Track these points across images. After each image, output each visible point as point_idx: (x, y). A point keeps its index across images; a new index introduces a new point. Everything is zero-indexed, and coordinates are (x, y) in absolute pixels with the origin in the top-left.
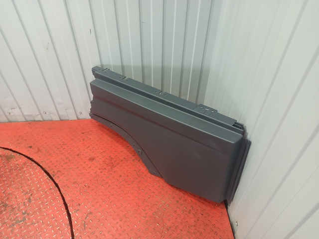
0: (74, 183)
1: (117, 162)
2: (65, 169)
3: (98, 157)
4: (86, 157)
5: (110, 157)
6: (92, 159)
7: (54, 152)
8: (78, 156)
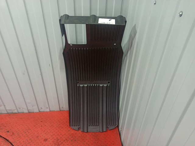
1: (61, 142)
3: (50, 138)
4: (42, 138)
5: (57, 138)
6: (46, 140)
7: (23, 135)
8: (37, 137)
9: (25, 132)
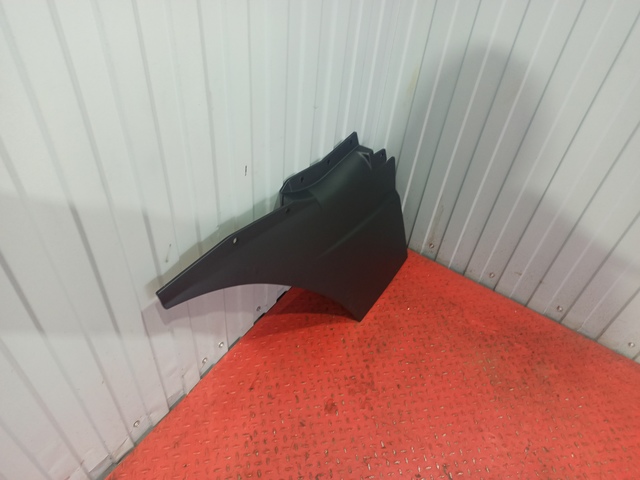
0: (365, 462)
1: (365, 375)
2: (319, 464)
3: (332, 395)
4: (319, 414)
5: (346, 379)
6: (331, 408)
7: (260, 463)
8: (303, 425)
9: (255, 452)
